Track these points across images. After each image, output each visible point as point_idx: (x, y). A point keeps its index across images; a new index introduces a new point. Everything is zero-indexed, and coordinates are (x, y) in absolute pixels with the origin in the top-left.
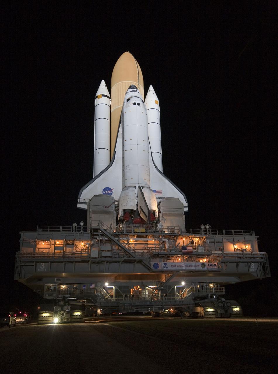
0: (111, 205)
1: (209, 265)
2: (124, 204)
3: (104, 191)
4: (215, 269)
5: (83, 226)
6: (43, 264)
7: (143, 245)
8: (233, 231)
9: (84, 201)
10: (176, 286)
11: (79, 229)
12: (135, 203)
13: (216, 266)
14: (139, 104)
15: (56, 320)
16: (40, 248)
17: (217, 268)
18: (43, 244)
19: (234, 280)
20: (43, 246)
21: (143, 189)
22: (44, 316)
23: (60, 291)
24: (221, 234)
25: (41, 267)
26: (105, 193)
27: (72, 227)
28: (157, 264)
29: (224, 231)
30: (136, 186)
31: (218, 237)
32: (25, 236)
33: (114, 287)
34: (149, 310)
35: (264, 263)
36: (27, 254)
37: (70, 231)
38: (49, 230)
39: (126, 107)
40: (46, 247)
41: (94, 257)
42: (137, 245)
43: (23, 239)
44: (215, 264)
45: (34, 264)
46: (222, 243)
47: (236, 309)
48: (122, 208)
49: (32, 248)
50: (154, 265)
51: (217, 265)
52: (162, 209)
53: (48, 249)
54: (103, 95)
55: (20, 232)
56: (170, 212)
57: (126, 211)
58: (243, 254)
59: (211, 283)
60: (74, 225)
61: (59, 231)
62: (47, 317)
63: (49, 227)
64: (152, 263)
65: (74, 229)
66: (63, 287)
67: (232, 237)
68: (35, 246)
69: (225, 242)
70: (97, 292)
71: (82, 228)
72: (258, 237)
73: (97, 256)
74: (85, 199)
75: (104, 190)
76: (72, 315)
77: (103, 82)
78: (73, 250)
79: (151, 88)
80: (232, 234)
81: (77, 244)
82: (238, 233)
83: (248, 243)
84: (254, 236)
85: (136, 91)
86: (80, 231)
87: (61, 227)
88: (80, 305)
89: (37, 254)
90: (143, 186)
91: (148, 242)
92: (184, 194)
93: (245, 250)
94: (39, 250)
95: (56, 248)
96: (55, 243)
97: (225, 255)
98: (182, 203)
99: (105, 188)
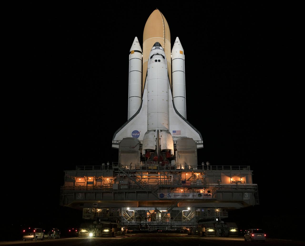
0: (136, 146)
1: (205, 195)
2: (145, 145)
3: (133, 134)
4: (210, 198)
5: (109, 165)
6: (81, 195)
7: (155, 179)
8: (231, 166)
9: (117, 143)
10: (183, 211)
11: (106, 167)
12: (154, 144)
13: (210, 196)
14: (159, 61)
15: (91, 235)
16: (78, 183)
17: (211, 197)
18: (80, 179)
19: (238, 206)
20: (80, 180)
21: (162, 132)
22: (82, 232)
23: (96, 213)
24: (220, 169)
25: (79, 197)
26: (133, 135)
27: (101, 166)
28: (163, 194)
29: (223, 166)
30: (156, 130)
31: (216, 172)
32: (68, 173)
33: (134, 211)
34: (167, 229)
35: (255, 193)
36: (68, 187)
37: (100, 169)
38: (85, 168)
39: (150, 63)
40: (82, 182)
41: (115, 189)
42: (150, 179)
43: (66, 176)
44: (210, 194)
45: (74, 194)
46: (220, 176)
47: (233, 230)
48: (144, 148)
49: (73, 183)
50: (160, 195)
52: (178, 147)
53: (84, 183)
54: (135, 51)
55: (64, 171)
56: (184, 150)
57: (147, 151)
58: (236, 186)
59: (217, 208)
60: (103, 164)
61: (92, 169)
62: (84, 233)
63: (85, 167)
64: (159, 194)
65: (103, 168)
66: (99, 210)
67: (230, 172)
68: (74, 181)
69: (223, 176)
70: (121, 215)
71: (108, 167)
72: (253, 171)
73: (117, 189)
74: (118, 141)
75: (133, 133)
76: (102, 231)
77: (136, 39)
78: (101, 183)
79: (177, 39)
80: (230, 169)
81: (105, 179)
82: (235, 168)
83: (244, 177)
84: (250, 170)
85: (159, 48)
86: (107, 169)
87: (93, 166)
88: (109, 224)
89: (76, 187)
90: (161, 129)
91: (158, 177)
92: (200, 133)
93: (240, 182)
94: (77, 184)
95: (88, 183)
96: (88, 179)
97: (221, 187)
98: (196, 141)
99: (133, 131)
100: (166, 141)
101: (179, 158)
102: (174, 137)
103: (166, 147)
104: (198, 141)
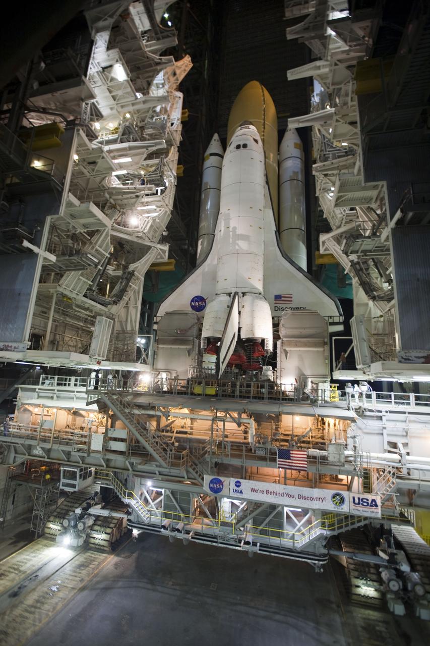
1: (356, 500)
3: (192, 303)
4: (374, 515)
10: (285, 509)
13: (376, 505)
14: (245, 146)
21: (245, 296)
24: (401, 403)
26: (194, 305)
28: (219, 482)
30: (231, 293)
33: (163, 491)
39: (226, 156)
44: (373, 501)
48: (205, 333)
50: (212, 482)
51: (379, 503)
52: (283, 332)
54: (212, 154)
56: (299, 339)
57: (211, 340)
64: (207, 479)
73: (99, 449)
75: (192, 301)
77: (216, 136)
90: (244, 291)
92: (336, 300)
98: (326, 318)
99: (193, 298)
100: (252, 316)
101: (285, 357)
102: (277, 309)
103: (252, 331)
104: (331, 317)
